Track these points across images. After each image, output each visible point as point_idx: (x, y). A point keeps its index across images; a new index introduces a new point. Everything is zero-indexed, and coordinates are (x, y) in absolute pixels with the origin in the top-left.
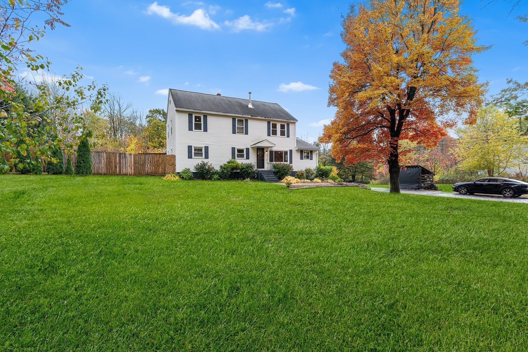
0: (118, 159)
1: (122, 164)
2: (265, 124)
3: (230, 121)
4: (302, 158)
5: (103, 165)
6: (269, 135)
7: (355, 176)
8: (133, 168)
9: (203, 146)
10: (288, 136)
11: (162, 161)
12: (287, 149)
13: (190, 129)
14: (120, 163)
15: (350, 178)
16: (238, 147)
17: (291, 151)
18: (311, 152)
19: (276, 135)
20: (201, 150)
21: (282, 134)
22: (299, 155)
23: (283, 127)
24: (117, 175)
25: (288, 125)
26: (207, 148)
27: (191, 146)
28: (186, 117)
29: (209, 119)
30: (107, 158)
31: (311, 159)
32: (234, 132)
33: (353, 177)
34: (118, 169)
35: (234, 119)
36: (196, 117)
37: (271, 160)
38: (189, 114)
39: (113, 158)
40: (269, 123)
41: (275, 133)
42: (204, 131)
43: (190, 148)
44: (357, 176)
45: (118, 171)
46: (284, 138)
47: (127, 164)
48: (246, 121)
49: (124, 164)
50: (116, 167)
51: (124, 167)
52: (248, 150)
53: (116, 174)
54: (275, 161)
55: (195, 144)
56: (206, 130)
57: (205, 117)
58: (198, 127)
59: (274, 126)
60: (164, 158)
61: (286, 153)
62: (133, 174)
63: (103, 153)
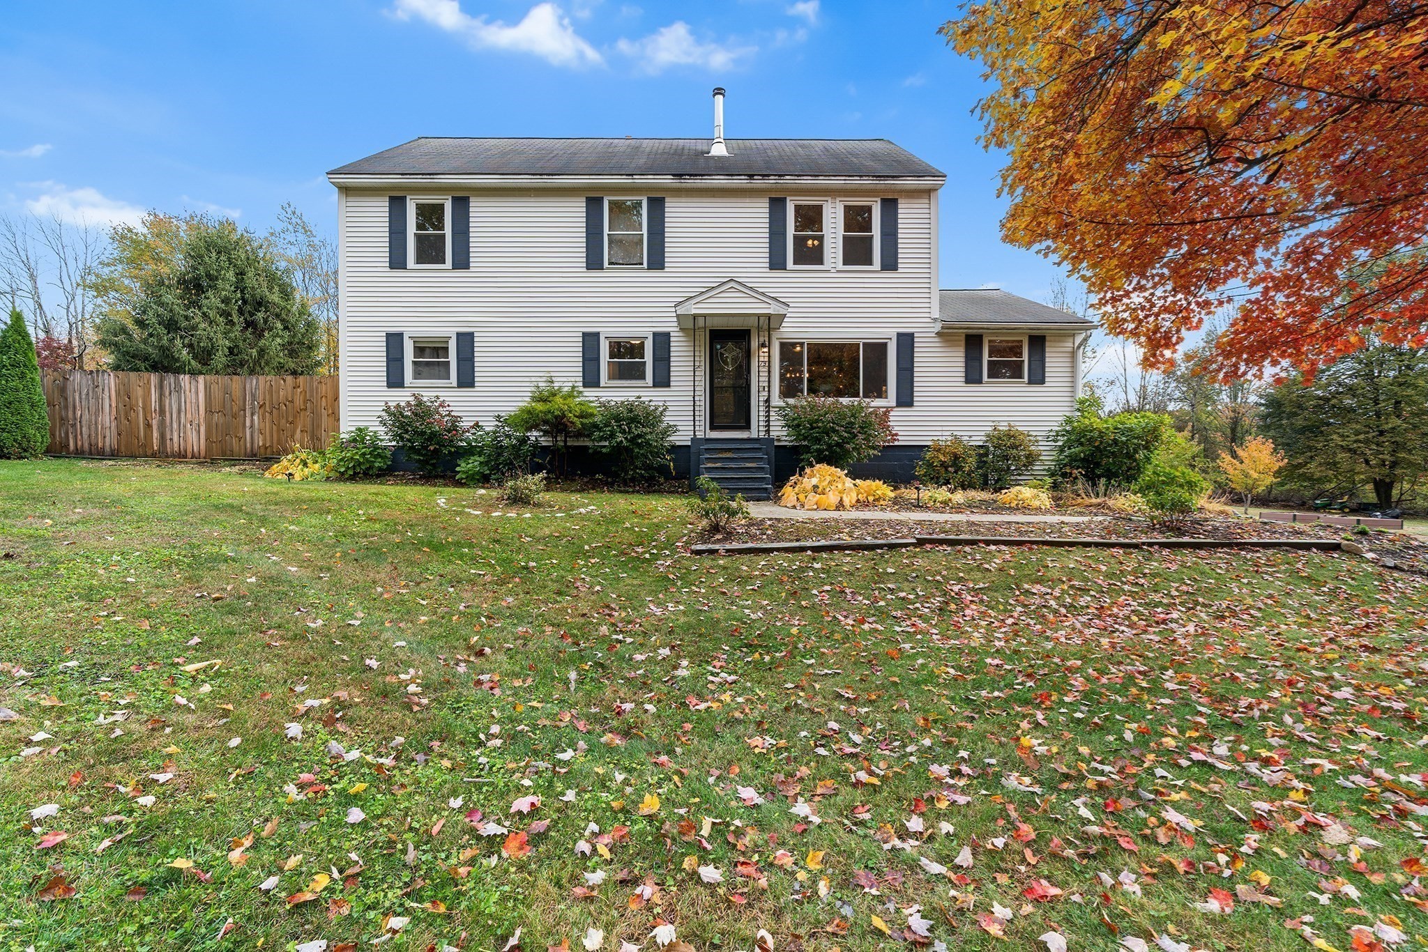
0: (154, 396)
1: (168, 414)
2: (756, 214)
3: (576, 211)
4: (972, 377)
5: (107, 419)
6: (777, 262)
7: (1390, 486)
8: (203, 429)
9: (451, 332)
10: (890, 264)
11: (305, 401)
12: (886, 332)
13: (397, 262)
14: (162, 412)
15: (1369, 494)
16: (612, 328)
17: (906, 342)
18: (1038, 342)
19: (821, 263)
20: (446, 350)
21: (857, 253)
22: (956, 360)
23: (857, 219)
24: (154, 455)
25: (890, 205)
26: (466, 341)
27: (401, 335)
28: (379, 210)
29: (479, 211)
30: (118, 393)
31: (1038, 378)
32: (594, 262)
33: (1383, 488)
34: (155, 434)
35: (594, 204)
36: (421, 209)
37: (790, 389)
38: (392, 199)
39: (140, 392)
40: (777, 205)
41: (810, 255)
42: (456, 266)
43: (394, 341)
44: (1406, 486)
45: (155, 441)
46: (870, 278)
47: (183, 415)
48: (657, 205)
49: (175, 416)
50: (148, 426)
51: (175, 426)
52: (662, 341)
53: (149, 452)
54: (812, 390)
55: (417, 327)
56: (462, 262)
57: (462, 204)
58: (430, 252)
59: (810, 218)
60: (312, 391)
61: (877, 351)
62: (203, 453)
63: (106, 376)
